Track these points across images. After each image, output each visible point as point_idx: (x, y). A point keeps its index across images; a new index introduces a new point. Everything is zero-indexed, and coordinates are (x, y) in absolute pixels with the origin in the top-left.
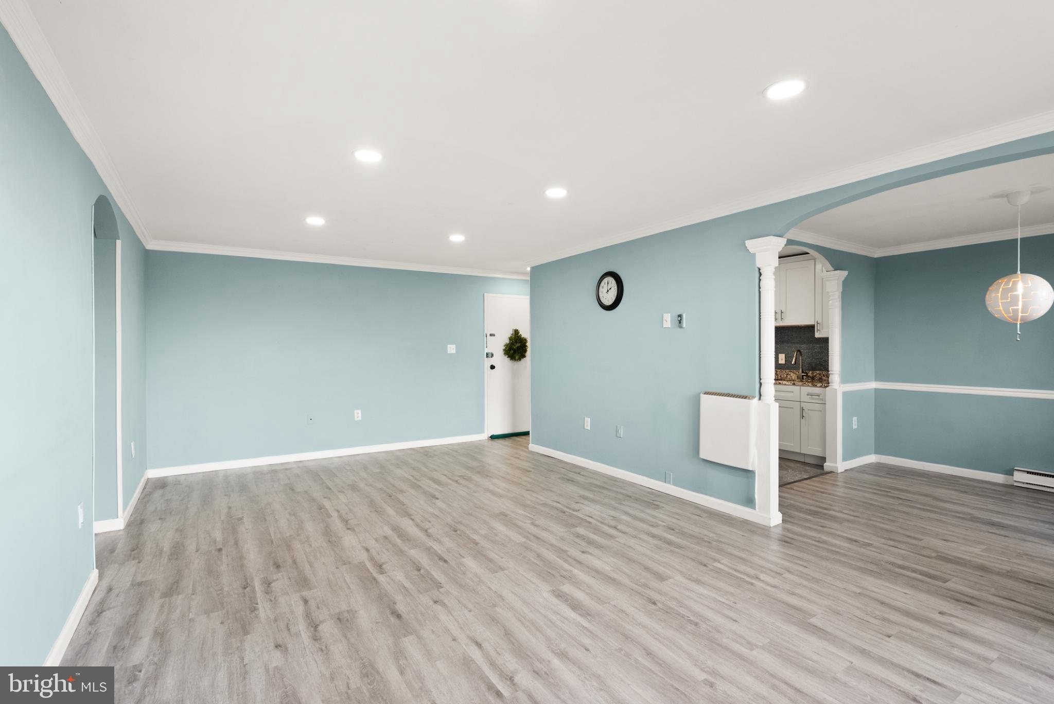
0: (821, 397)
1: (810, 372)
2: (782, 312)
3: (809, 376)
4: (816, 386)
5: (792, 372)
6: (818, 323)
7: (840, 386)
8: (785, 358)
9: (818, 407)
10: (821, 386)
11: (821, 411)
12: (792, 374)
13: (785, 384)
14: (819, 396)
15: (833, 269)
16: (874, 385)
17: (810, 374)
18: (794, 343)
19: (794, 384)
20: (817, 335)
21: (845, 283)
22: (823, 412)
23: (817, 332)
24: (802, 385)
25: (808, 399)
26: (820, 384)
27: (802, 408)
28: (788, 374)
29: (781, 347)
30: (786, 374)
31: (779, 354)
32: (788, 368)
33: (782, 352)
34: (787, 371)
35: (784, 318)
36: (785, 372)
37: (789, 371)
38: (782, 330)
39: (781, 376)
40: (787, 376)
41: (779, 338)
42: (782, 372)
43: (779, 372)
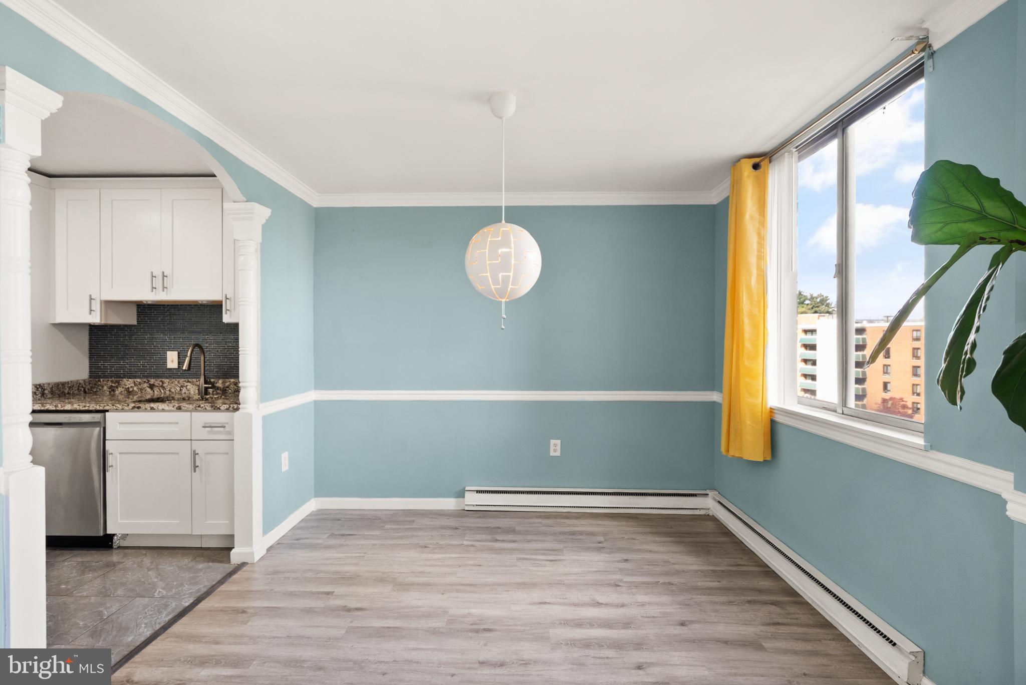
0: (227, 429)
1: (220, 381)
2: (164, 276)
3: (218, 388)
4: (219, 408)
5: (188, 382)
6: (227, 298)
7: (258, 408)
8: (179, 358)
9: (222, 446)
10: (228, 409)
11: (228, 453)
12: (190, 386)
13: (163, 410)
14: (224, 427)
15: (245, 199)
16: (313, 395)
17: (220, 384)
18: (193, 332)
19: (179, 408)
20: (227, 319)
21: (267, 227)
22: (230, 454)
23: (226, 313)
24: (195, 410)
25: (205, 434)
26: (226, 406)
27: (194, 451)
28: (182, 386)
29: (171, 339)
30: (180, 386)
31: (168, 352)
32: (183, 376)
33: (173, 348)
34: (181, 380)
35: (168, 288)
36: (179, 382)
37: (185, 381)
38: (173, 310)
39: (170, 391)
40: (182, 388)
41: (169, 324)
42: (172, 383)
43: (167, 383)
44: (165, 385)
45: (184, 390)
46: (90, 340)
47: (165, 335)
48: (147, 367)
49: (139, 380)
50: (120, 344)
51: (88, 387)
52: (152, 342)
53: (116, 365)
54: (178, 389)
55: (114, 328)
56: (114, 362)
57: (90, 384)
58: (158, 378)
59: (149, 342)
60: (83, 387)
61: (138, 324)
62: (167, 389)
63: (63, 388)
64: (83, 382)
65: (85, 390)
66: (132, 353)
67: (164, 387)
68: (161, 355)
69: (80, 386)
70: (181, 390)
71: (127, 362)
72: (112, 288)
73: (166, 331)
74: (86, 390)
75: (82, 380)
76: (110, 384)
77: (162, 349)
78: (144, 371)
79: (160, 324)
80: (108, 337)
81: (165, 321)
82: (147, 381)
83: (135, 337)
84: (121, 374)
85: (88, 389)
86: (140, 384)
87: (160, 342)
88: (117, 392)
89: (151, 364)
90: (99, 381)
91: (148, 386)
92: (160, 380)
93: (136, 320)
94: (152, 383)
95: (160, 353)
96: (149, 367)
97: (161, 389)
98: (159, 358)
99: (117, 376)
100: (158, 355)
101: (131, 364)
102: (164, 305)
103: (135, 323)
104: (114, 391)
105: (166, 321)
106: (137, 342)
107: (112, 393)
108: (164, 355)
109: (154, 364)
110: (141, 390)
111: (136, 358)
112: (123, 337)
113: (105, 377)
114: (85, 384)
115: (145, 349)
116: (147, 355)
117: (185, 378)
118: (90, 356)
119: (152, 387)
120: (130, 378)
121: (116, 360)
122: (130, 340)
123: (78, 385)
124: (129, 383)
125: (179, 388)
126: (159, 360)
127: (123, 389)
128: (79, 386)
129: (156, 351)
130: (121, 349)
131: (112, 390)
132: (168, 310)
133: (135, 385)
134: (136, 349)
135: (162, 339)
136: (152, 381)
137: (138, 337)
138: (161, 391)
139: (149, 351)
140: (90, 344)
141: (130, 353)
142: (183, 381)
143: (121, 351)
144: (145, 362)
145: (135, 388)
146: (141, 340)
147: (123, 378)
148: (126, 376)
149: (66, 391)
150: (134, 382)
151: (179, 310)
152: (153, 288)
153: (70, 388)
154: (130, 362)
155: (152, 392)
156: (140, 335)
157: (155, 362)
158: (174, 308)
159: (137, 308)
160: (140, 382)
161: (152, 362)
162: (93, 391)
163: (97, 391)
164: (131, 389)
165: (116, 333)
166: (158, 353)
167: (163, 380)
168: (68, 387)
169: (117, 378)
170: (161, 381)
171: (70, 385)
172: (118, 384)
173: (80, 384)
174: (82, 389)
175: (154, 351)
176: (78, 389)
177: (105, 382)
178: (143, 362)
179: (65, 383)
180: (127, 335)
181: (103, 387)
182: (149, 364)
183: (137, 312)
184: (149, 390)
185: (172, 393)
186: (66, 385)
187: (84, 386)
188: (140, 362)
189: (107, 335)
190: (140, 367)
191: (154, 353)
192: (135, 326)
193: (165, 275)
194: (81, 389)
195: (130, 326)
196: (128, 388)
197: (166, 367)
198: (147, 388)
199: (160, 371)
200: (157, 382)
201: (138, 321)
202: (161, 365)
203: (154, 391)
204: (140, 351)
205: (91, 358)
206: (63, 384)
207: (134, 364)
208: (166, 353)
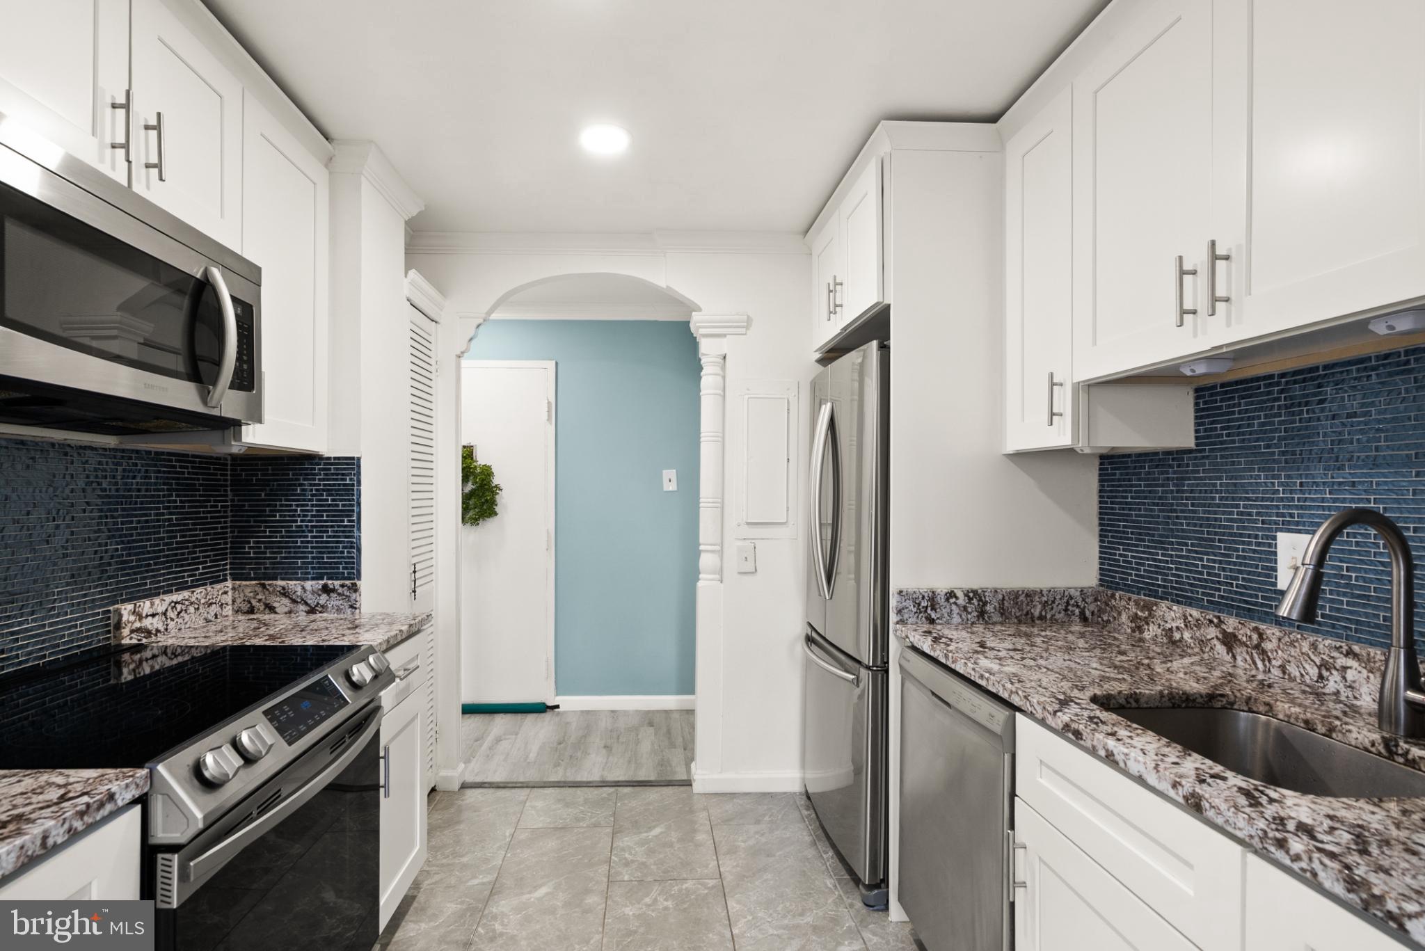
2: (1216, 258)
5: (1351, 653)
12: (1356, 672)
24: (1262, 848)
28: (1326, 666)
29: (1291, 492)
30: (1318, 661)
31: (1279, 535)
32: (1333, 626)
33: (1298, 523)
34: (1325, 643)
35: (1233, 298)
36: (1314, 646)
37: (1338, 649)
38: (1297, 390)
39: (1283, 668)
40: (1325, 673)
41: (1285, 438)
42: (1292, 644)
43: (1275, 641)
44: (1268, 646)
45: (1333, 683)
46: (1100, 491)
47: (1273, 477)
48: (1219, 576)
49: (1195, 613)
50: (1157, 504)
51: (1092, 607)
52: (1233, 499)
53: (1148, 559)
54: (1314, 672)
55: (1145, 461)
56: (1144, 552)
57: (1096, 600)
58: (1252, 618)
59: (1227, 498)
60: (1078, 606)
61: (1197, 445)
62: (1274, 662)
63: (1028, 605)
64: (1078, 593)
65: (1082, 613)
66: (1183, 531)
67: (1264, 652)
68: (1258, 544)
69: (1072, 602)
70: (1321, 677)
71: (1171, 556)
72: (1095, 343)
73: (1274, 461)
74: (1088, 614)
75: (1076, 589)
76: (1134, 610)
77: (1263, 522)
78: (1211, 588)
79: (1257, 440)
80: (1132, 486)
81: (1272, 431)
82: (1215, 621)
83: (1189, 485)
84: (1159, 586)
85: (1093, 613)
86: (1198, 624)
87: (1257, 499)
88: (1146, 635)
89: (1231, 570)
90: (1113, 596)
91: (1220, 636)
92: (1254, 625)
93: (1192, 434)
94: (1230, 630)
95: (1256, 537)
96: (1226, 577)
97: (1255, 655)
98: (1254, 551)
99: (1150, 590)
100: (1250, 543)
101: (1180, 563)
102: (1271, 376)
103: (1190, 443)
104: (1140, 629)
105: (1275, 430)
106: (1194, 498)
107: (1137, 634)
108: (1270, 545)
109: (1240, 572)
110: (1202, 643)
111: (1192, 545)
112: (1163, 486)
113: (1128, 588)
114: (1084, 600)
115: (1216, 520)
116: (1220, 541)
117: (1339, 636)
118: (1101, 530)
119: (1229, 641)
120: (1179, 602)
121: (1148, 547)
122: (1178, 492)
123: (1066, 599)
124: (1171, 614)
125: (1316, 670)
126: (1251, 558)
127: (1160, 631)
128: (1068, 603)
129: (1244, 528)
130: (1158, 517)
131: (1138, 625)
132: (1282, 391)
133: (1186, 626)
134: (1193, 518)
135: (1264, 492)
136: (1231, 623)
137: (1198, 485)
138: (1254, 663)
139: (1225, 527)
140: (1100, 502)
141: (1178, 530)
142: (1330, 647)
143: (1158, 523)
144: (1214, 561)
145: (1187, 635)
146: (1206, 492)
147: (1162, 598)
148: (1171, 594)
149: (1037, 614)
150: (1185, 618)
151: (1320, 386)
152: (1183, 312)
153: (1045, 604)
154: (1177, 556)
155: (1228, 658)
156: (1204, 478)
157: (1241, 565)
158: (1304, 380)
159: (1197, 398)
160: (1198, 620)
161: (1235, 564)
162: (1103, 620)
163: (1108, 622)
164: (1177, 636)
165: (1149, 473)
166: (1249, 536)
167: (1262, 627)
168: (1040, 603)
169: (1149, 596)
170: (1256, 629)
171: (1045, 599)
172: (1150, 614)
173: (1071, 598)
174: (1077, 611)
175: (1238, 528)
176: (1066, 610)
177: (1123, 603)
178: (1208, 560)
179: (1035, 592)
180: (1173, 479)
181: (1120, 614)
182: (1224, 569)
183: (1197, 411)
184: (1220, 649)
185: (1292, 679)
186: (1037, 598)
187: (1082, 604)
188: (1202, 560)
189: (1130, 480)
190: (1201, 573)
191: (1241, 535)
192: (1190, 451)
193: (1220, 251)
194: (1073, 612)
195: (1181, 453)
196: (1171, 629)
197: (1275, 584)
198: (1215, 642)
199: (1257, 597)
200: (1245, 632)
201: (1197, 438)
202: (1259, 575)
203: (1234, 657)
204: (1201, 526)
205: (1102, 536)
206: (1029, 595)
207: (1187, 564)
208: (1275, 538)
